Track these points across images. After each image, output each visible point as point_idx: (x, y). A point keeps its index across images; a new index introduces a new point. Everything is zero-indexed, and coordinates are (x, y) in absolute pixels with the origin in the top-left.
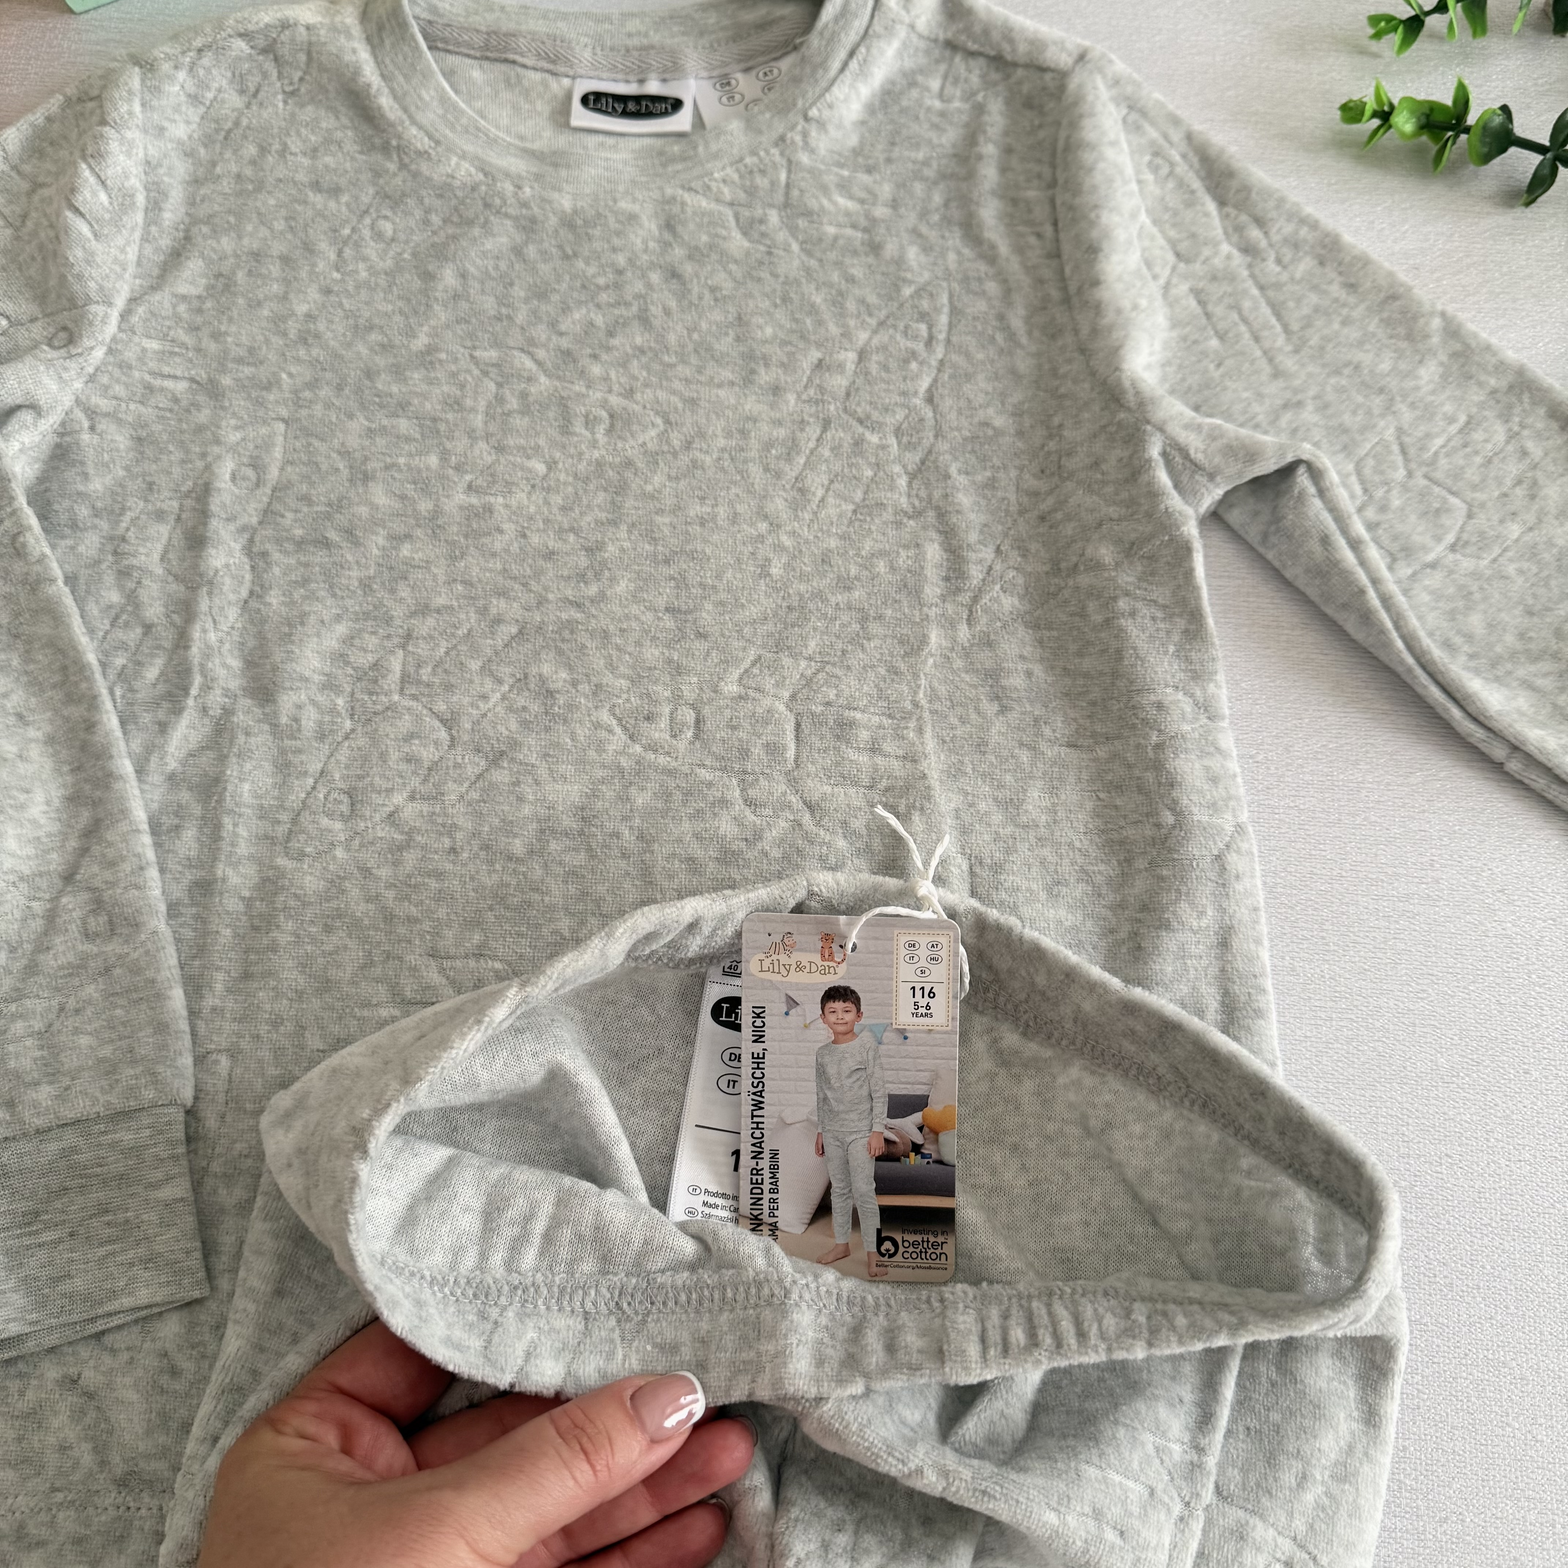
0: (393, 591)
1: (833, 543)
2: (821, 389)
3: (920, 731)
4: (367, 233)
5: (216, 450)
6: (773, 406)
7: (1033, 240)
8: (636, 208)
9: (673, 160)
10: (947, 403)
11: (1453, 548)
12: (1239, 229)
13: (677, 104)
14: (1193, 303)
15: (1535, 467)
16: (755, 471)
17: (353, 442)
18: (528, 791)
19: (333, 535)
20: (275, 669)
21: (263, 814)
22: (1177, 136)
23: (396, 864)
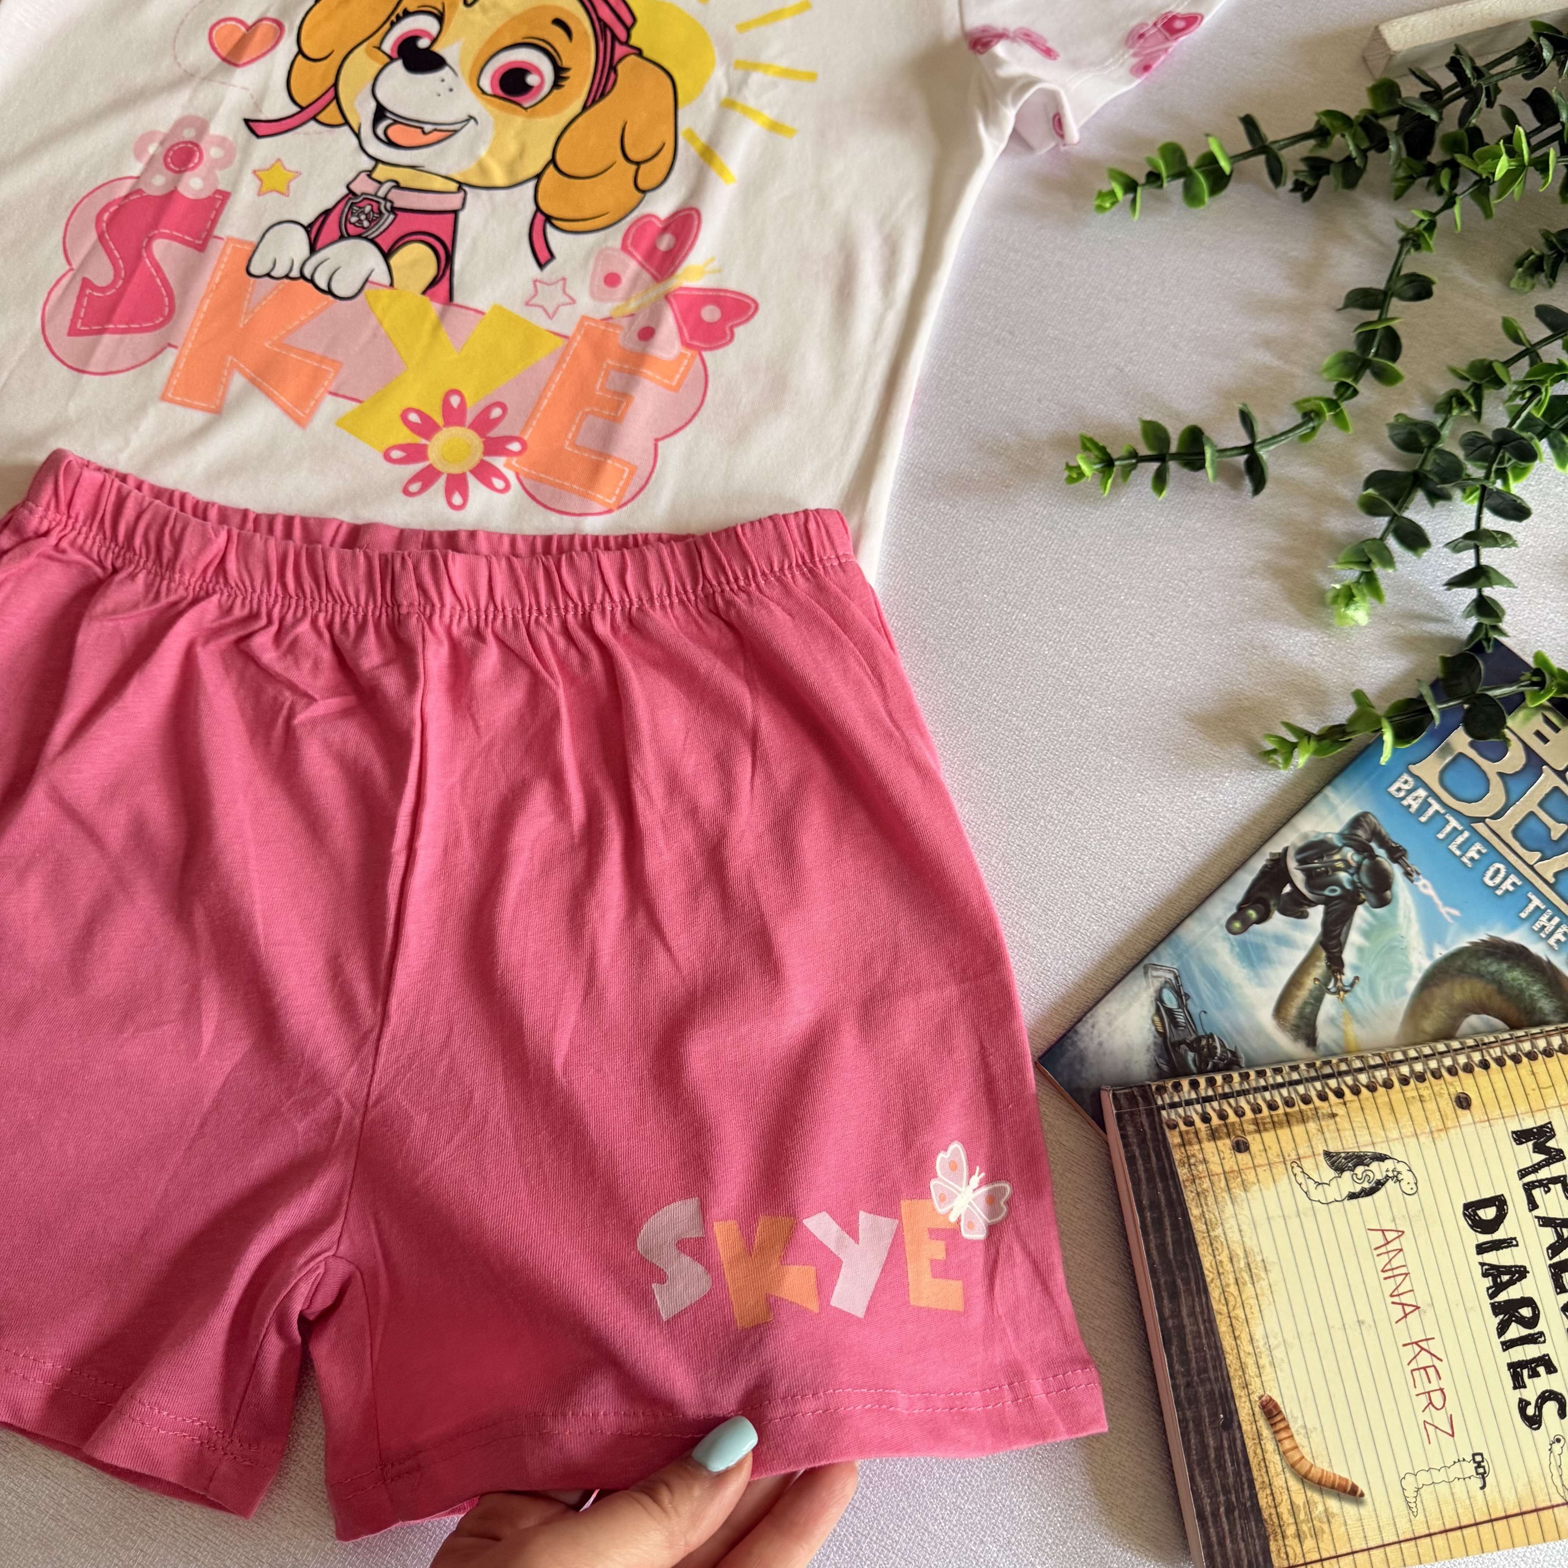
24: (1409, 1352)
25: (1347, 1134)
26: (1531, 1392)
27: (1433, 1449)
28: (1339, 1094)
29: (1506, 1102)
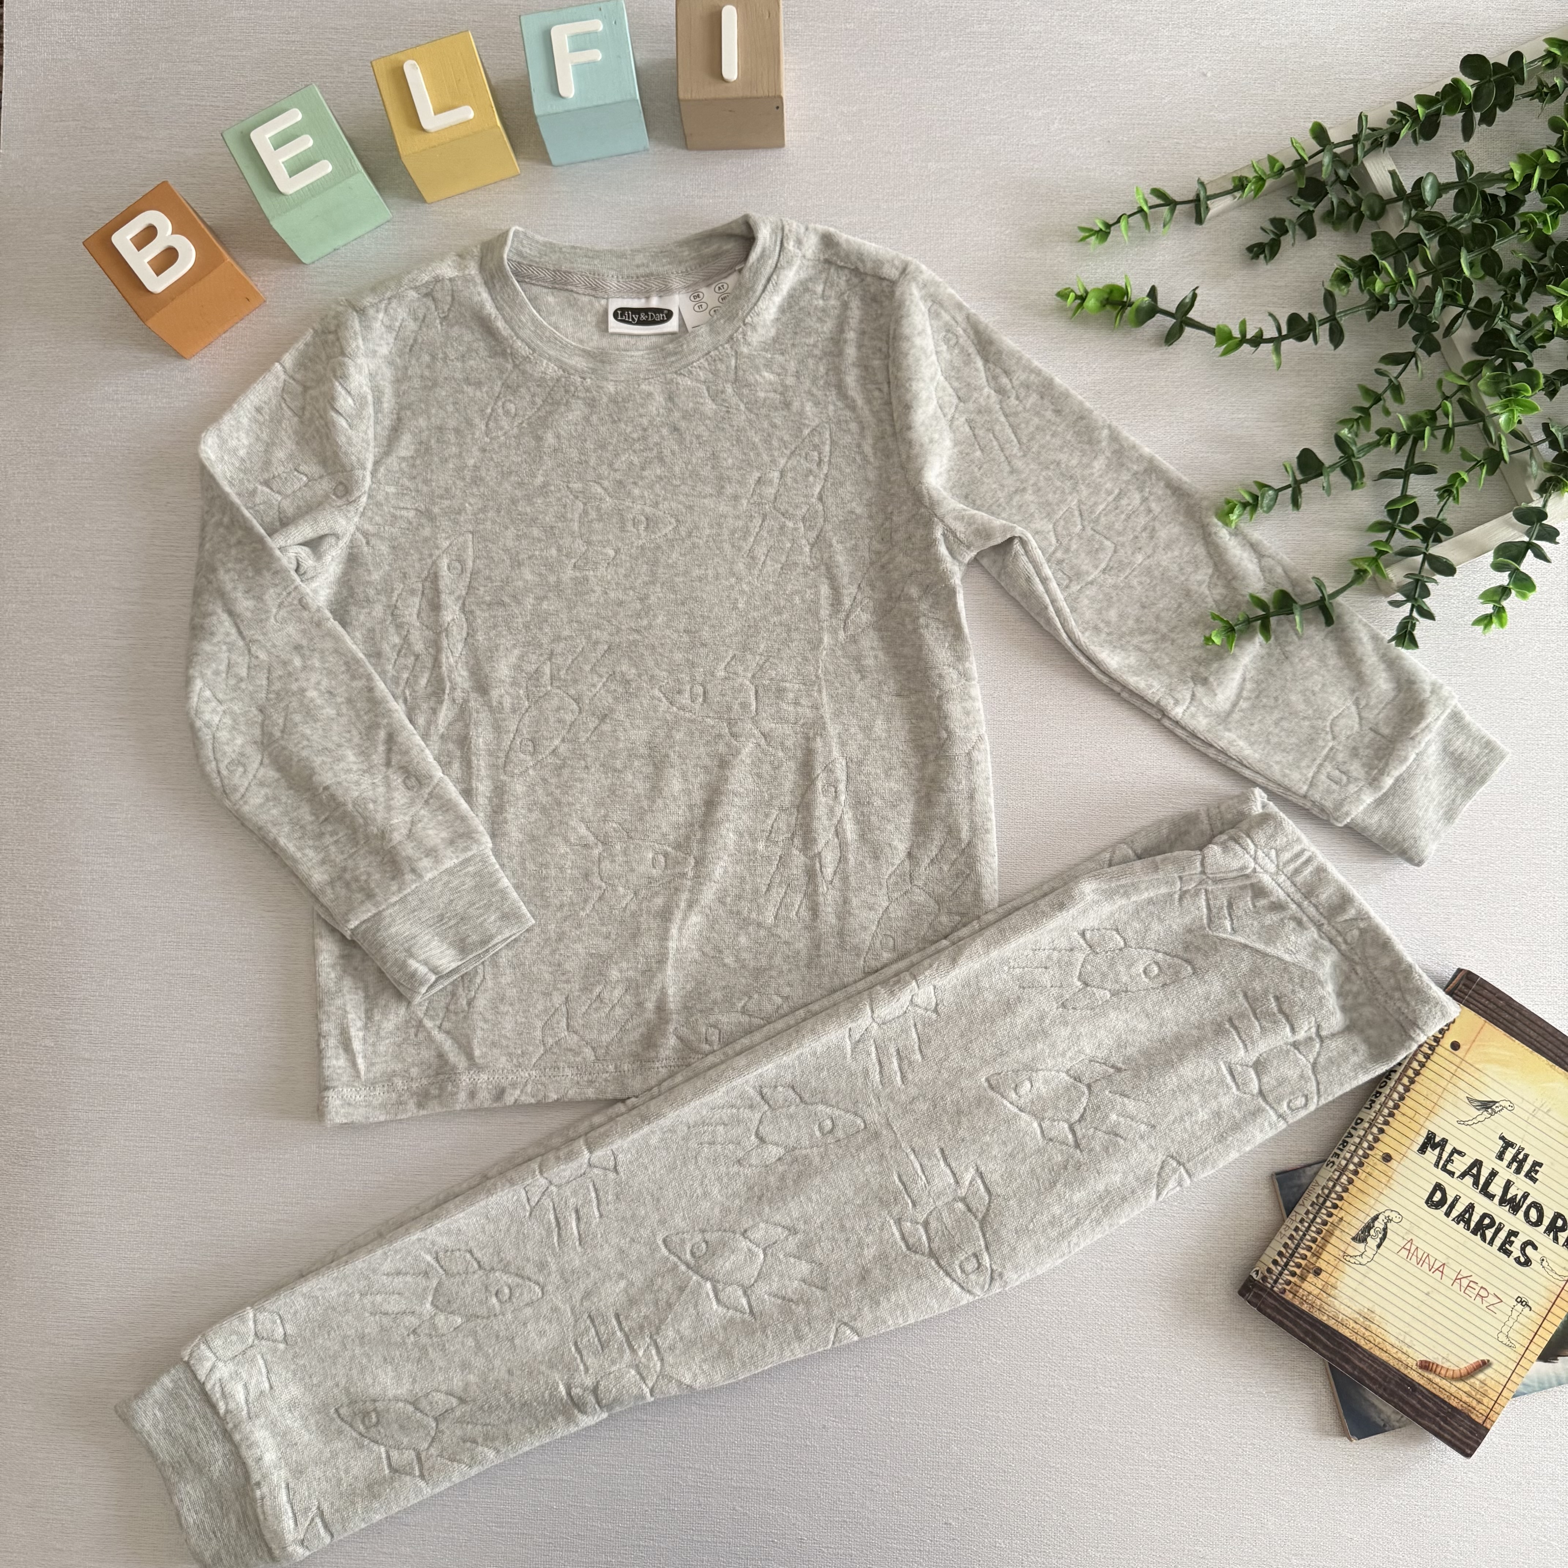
0: (541, 629)
1: (771, 587)
2: (761, 496)
3: (820, 691)
4: (500, 411)
5: (437, 552)
6: (735, 507)
7: (877, 394)
8: (651, 389)
9: (670, 354)
10: (830, 501)
11: (1104, 571)
12: (995, 378)
13: (669, 314)
14: (967, 429)
15: (1154, 519)
16: (727, 546)
17: (510, 544)
18: (621, 735)
19: (506, 599)
20: (486, 677)
21: (491, 753)
22: (960, 318)
23: (559, 775)
24: (1456, 1285)
25: (1354, 1222)
26: (1517, 1253)
27: (1499, 1315)
28: (1335, 1206)
29: (1404, 1140)
